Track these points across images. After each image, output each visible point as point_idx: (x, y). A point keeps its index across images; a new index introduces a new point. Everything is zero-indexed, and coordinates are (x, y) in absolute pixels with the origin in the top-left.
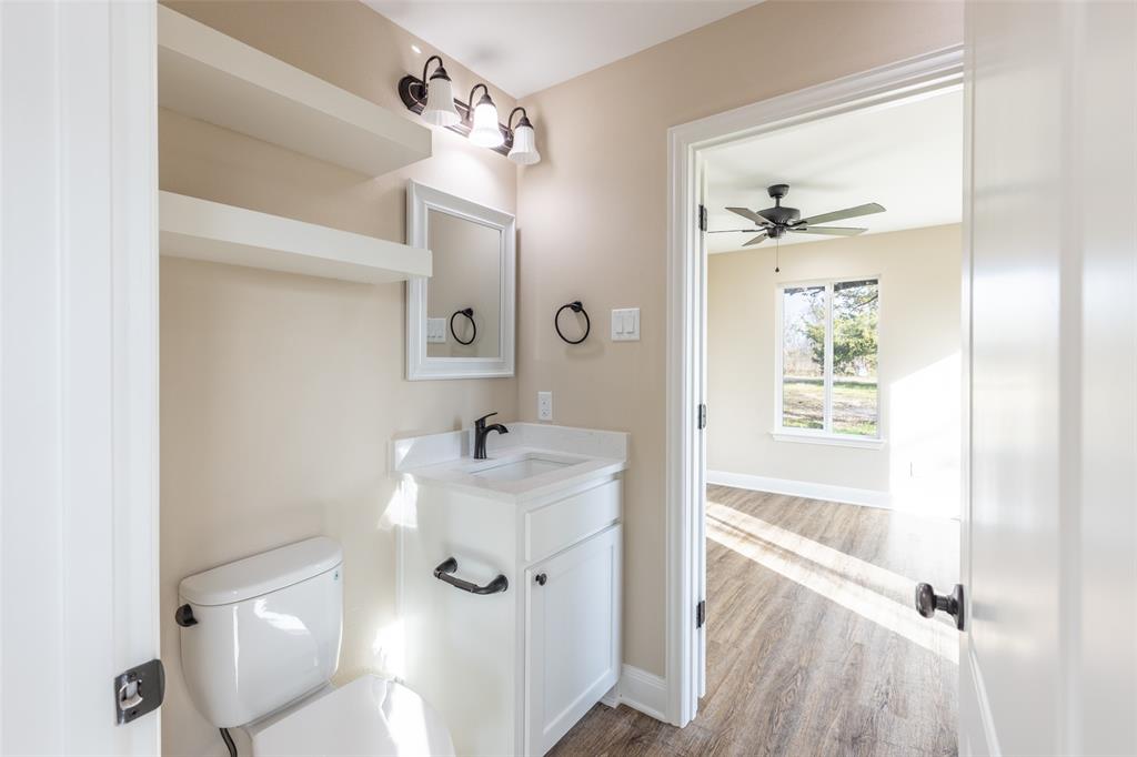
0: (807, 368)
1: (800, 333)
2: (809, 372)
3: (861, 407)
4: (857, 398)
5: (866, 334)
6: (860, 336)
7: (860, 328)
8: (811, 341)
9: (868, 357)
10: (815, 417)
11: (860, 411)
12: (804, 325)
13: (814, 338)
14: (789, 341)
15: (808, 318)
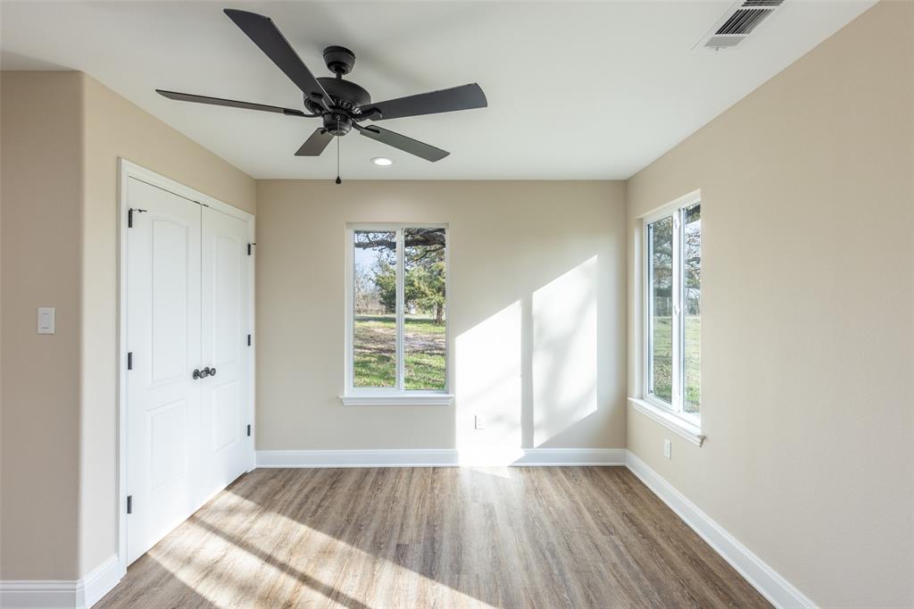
0: (376, 309)
1: (371, 281)
2: (377, 312)
3: (413, 339)
4: (411, 331)
5: (416, 284)
6: (412, 285)
7: (412, 279)
8: (379, 288)
9: (417, 300)
10: (382, 350)
11: (413, 342)
12: (374, 275)
13: (381, 285)
14: (363, 287)
15: (376, 270)
